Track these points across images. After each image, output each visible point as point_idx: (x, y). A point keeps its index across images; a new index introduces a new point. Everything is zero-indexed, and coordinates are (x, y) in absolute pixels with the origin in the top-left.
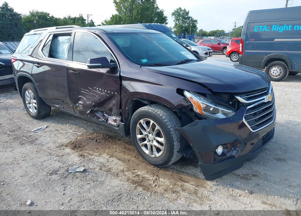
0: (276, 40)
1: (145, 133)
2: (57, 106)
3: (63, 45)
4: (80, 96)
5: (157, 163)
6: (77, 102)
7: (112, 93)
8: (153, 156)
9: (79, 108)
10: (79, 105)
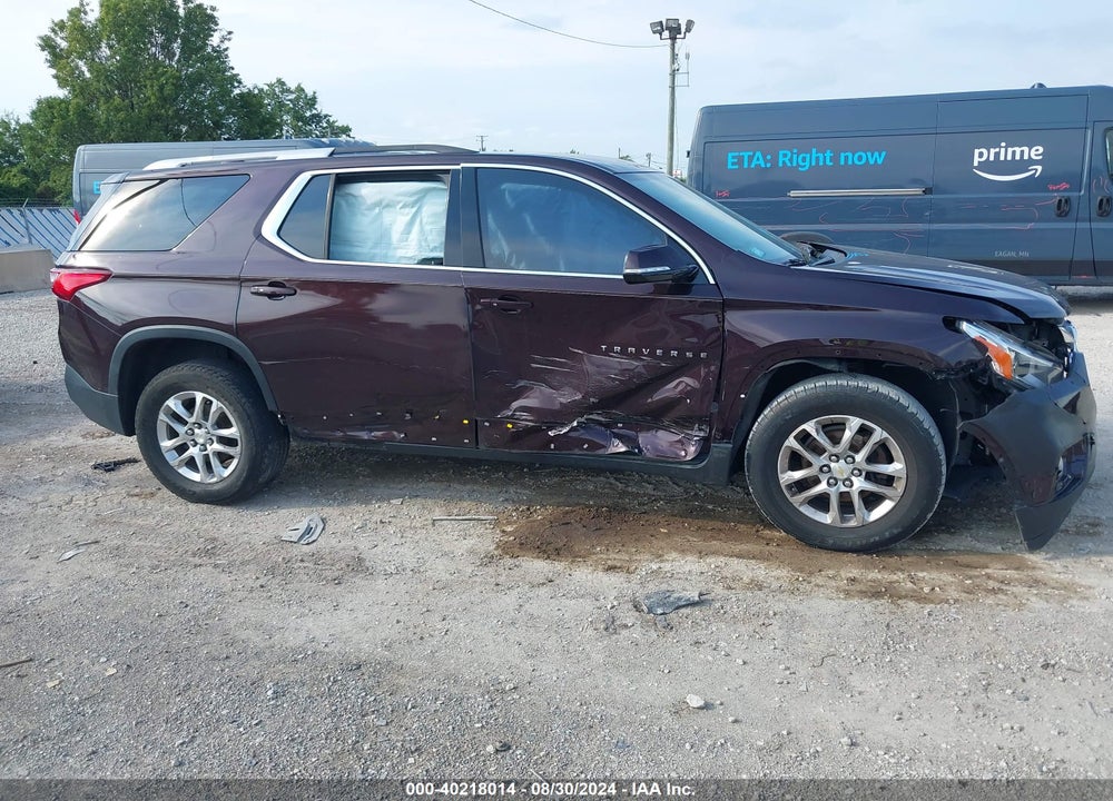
0: (793, 193)
1: (818, 461)
2: (364, 435)
3: (380, 213)
4: (522, 383)
5: (872, 540)
6: (507, 406)
7: (689, 355)
8: (853, 523)
9: (510, 426)
10: (513, 415)
